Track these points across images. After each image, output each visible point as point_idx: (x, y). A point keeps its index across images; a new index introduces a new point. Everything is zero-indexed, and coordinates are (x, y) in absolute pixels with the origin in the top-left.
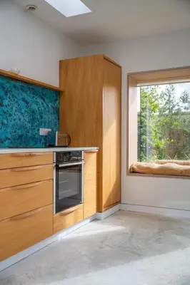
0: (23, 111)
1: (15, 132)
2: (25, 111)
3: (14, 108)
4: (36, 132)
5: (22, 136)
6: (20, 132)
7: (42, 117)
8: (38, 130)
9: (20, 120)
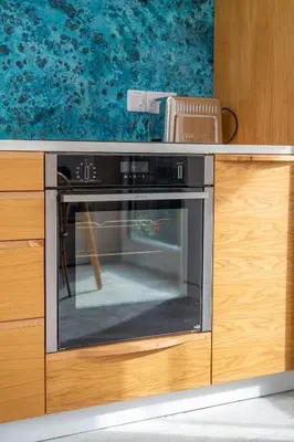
0: (55, 37)
1: (22, 100)
2: (63, 37)
3: (19, 31)
4: (113, 100)
5: (52, 111)
6: (41, 101)
7: (135, 56)
8: (121, 96)
9: (42, 63)
